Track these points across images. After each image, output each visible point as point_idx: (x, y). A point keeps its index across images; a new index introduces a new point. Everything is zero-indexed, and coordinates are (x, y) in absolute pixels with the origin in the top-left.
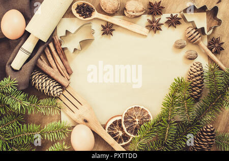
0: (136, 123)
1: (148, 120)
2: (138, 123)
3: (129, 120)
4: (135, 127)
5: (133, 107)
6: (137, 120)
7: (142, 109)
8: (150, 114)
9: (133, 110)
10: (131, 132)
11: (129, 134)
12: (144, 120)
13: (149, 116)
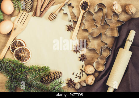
0: (21, 54)
1: (24, 60)
2: (21, 55)
3: (22, 50)
4: (19, 54)
5: (30, 51)
6: (23, 55)
7: (30, 56)
8: (28, 60)
9: (28, 51)
10: (16, 53)
11: (14, 52)
12: (24, 58)
13: (26, 60)
